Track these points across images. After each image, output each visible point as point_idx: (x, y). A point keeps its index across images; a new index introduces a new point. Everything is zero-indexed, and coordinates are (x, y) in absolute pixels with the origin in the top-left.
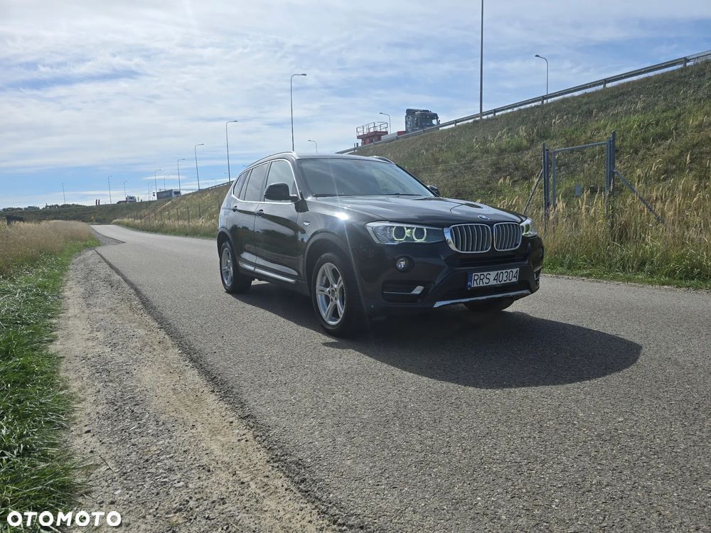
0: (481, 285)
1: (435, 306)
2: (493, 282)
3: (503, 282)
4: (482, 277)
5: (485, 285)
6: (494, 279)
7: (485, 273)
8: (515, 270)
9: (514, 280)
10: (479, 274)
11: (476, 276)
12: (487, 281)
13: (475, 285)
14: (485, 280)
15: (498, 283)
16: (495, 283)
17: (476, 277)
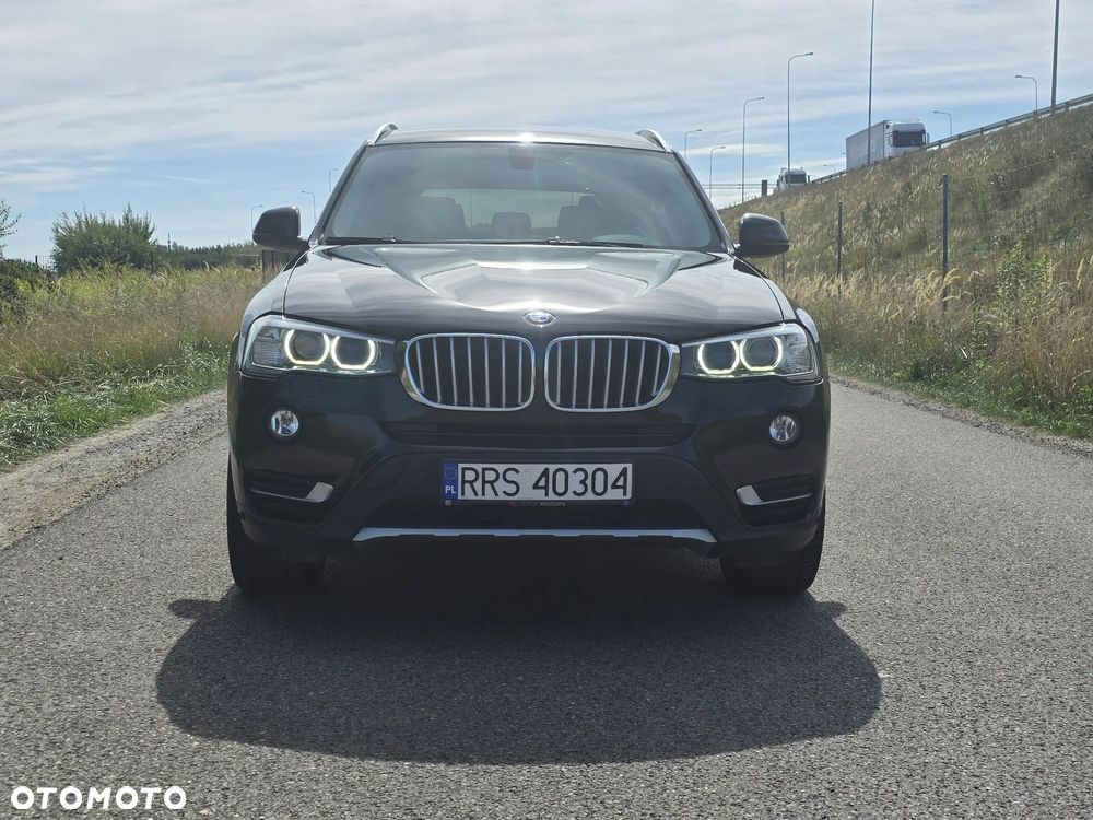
0: (489, 495)
1: (356, 539)
2: (528, 494)
3: (569, 496)
4: (490, 476)
5: (502, 497)
6: (536, 486)
7: (501, 468)
8: (613, 470)
9: (614, 495)
10: (479, 467)
11: (468, 470)
12: (511, 488)
13: (469, 495)
14: (501, 485)
15: (553, 496)
16: (539, 495)
17: (470, 476)
